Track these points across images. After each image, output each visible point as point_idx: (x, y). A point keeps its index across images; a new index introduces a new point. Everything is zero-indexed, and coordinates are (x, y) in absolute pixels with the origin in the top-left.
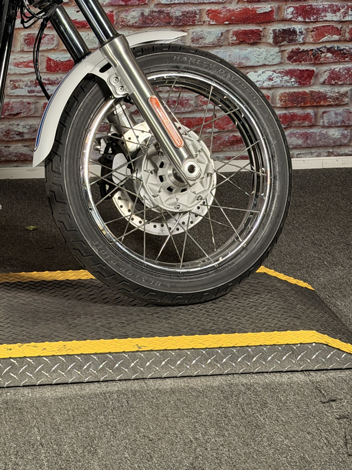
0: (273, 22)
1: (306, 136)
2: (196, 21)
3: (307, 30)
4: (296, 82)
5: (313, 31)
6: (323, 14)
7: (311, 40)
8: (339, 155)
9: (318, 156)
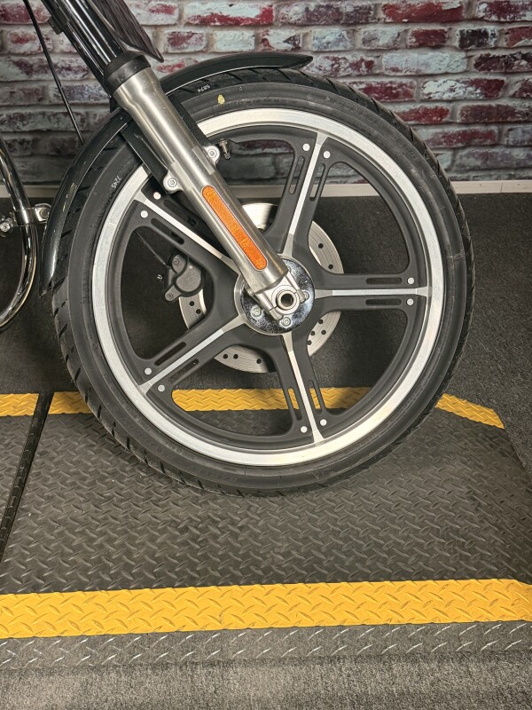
0: (460, 21)
1: (486, 157)
2: (370, 19)
3: (500, 31)
4: (481, 94)
5: (507, 33)
6: (521, 13)
7: (505, 44)
8: (521, 178)
9: (497, 179)
